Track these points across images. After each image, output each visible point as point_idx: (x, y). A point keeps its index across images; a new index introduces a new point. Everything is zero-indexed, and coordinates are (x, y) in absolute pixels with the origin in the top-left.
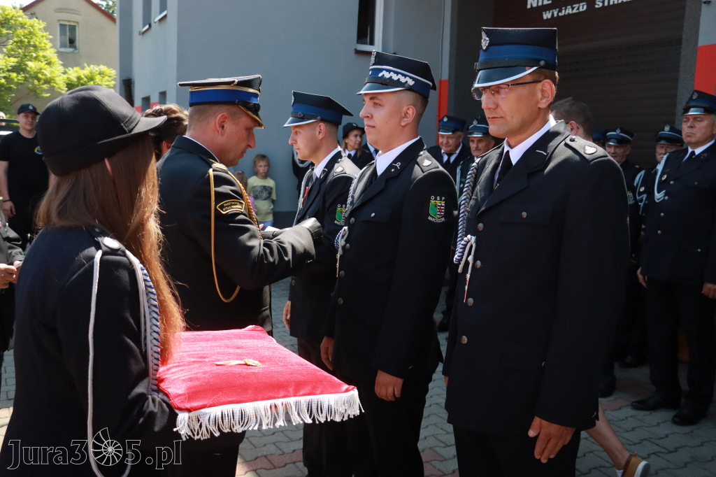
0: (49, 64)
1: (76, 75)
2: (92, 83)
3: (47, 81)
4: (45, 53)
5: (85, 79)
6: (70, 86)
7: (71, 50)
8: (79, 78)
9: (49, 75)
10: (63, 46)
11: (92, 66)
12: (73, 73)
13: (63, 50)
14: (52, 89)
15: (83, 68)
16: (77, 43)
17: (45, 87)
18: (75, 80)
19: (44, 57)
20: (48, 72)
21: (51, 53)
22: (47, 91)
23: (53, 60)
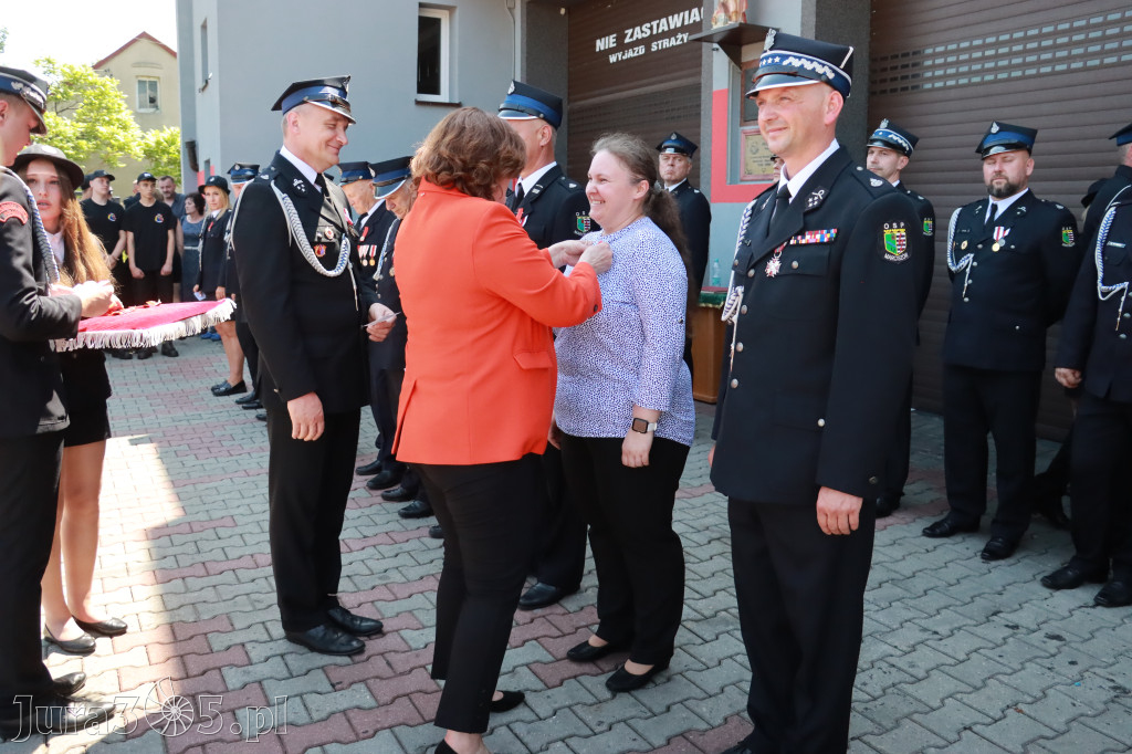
0: (124, 128)
1: (155, 139)
2: (173, 147)
3: (121, 149)
4: (119, 116)
5: (165, 144)
6: (149, 154)
7: (152, 110)
8: (158, 143)
9: (122, 141)
10: (141, 107)
11: (172, 128)
12: (153, 137)
13: (143, 110)
14: (127, 158)
15: (162, 130)
16: (159, 102)
17: (120, 154)
18: (153, 144)
19: (118, 120)
20: (121, 137)
21: (127, 116)
22: (121, 160)
23: (128, 124)
